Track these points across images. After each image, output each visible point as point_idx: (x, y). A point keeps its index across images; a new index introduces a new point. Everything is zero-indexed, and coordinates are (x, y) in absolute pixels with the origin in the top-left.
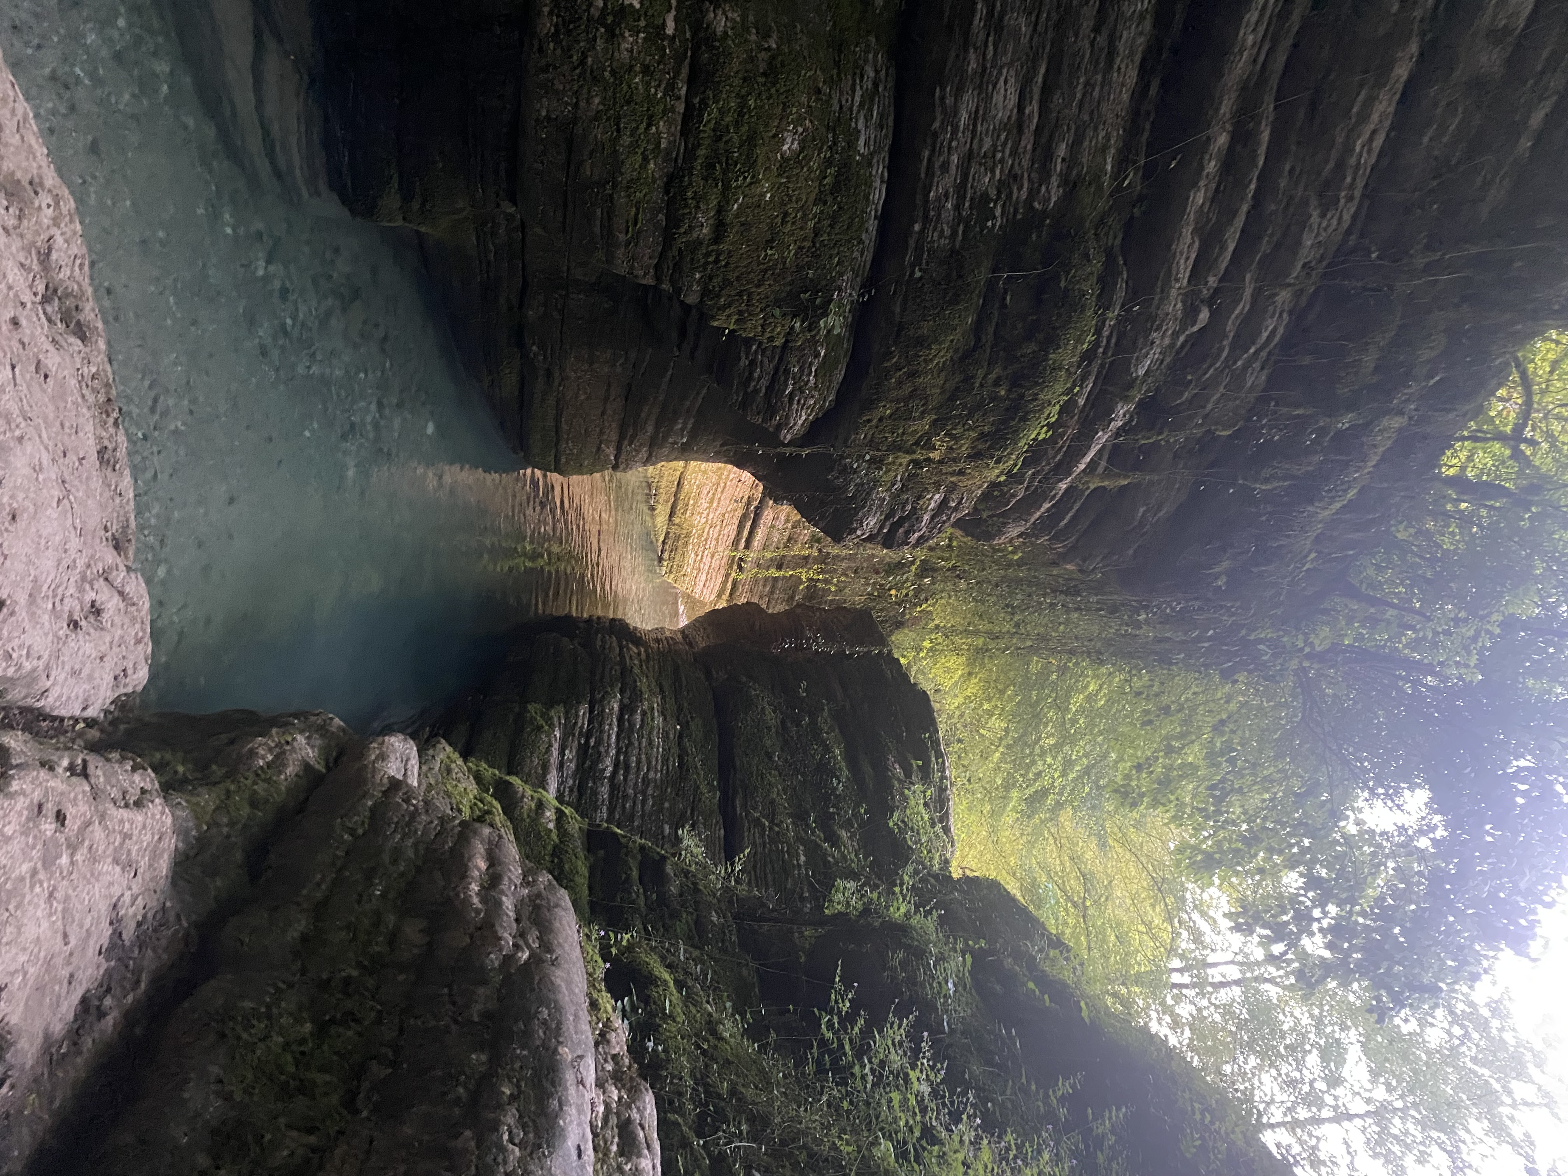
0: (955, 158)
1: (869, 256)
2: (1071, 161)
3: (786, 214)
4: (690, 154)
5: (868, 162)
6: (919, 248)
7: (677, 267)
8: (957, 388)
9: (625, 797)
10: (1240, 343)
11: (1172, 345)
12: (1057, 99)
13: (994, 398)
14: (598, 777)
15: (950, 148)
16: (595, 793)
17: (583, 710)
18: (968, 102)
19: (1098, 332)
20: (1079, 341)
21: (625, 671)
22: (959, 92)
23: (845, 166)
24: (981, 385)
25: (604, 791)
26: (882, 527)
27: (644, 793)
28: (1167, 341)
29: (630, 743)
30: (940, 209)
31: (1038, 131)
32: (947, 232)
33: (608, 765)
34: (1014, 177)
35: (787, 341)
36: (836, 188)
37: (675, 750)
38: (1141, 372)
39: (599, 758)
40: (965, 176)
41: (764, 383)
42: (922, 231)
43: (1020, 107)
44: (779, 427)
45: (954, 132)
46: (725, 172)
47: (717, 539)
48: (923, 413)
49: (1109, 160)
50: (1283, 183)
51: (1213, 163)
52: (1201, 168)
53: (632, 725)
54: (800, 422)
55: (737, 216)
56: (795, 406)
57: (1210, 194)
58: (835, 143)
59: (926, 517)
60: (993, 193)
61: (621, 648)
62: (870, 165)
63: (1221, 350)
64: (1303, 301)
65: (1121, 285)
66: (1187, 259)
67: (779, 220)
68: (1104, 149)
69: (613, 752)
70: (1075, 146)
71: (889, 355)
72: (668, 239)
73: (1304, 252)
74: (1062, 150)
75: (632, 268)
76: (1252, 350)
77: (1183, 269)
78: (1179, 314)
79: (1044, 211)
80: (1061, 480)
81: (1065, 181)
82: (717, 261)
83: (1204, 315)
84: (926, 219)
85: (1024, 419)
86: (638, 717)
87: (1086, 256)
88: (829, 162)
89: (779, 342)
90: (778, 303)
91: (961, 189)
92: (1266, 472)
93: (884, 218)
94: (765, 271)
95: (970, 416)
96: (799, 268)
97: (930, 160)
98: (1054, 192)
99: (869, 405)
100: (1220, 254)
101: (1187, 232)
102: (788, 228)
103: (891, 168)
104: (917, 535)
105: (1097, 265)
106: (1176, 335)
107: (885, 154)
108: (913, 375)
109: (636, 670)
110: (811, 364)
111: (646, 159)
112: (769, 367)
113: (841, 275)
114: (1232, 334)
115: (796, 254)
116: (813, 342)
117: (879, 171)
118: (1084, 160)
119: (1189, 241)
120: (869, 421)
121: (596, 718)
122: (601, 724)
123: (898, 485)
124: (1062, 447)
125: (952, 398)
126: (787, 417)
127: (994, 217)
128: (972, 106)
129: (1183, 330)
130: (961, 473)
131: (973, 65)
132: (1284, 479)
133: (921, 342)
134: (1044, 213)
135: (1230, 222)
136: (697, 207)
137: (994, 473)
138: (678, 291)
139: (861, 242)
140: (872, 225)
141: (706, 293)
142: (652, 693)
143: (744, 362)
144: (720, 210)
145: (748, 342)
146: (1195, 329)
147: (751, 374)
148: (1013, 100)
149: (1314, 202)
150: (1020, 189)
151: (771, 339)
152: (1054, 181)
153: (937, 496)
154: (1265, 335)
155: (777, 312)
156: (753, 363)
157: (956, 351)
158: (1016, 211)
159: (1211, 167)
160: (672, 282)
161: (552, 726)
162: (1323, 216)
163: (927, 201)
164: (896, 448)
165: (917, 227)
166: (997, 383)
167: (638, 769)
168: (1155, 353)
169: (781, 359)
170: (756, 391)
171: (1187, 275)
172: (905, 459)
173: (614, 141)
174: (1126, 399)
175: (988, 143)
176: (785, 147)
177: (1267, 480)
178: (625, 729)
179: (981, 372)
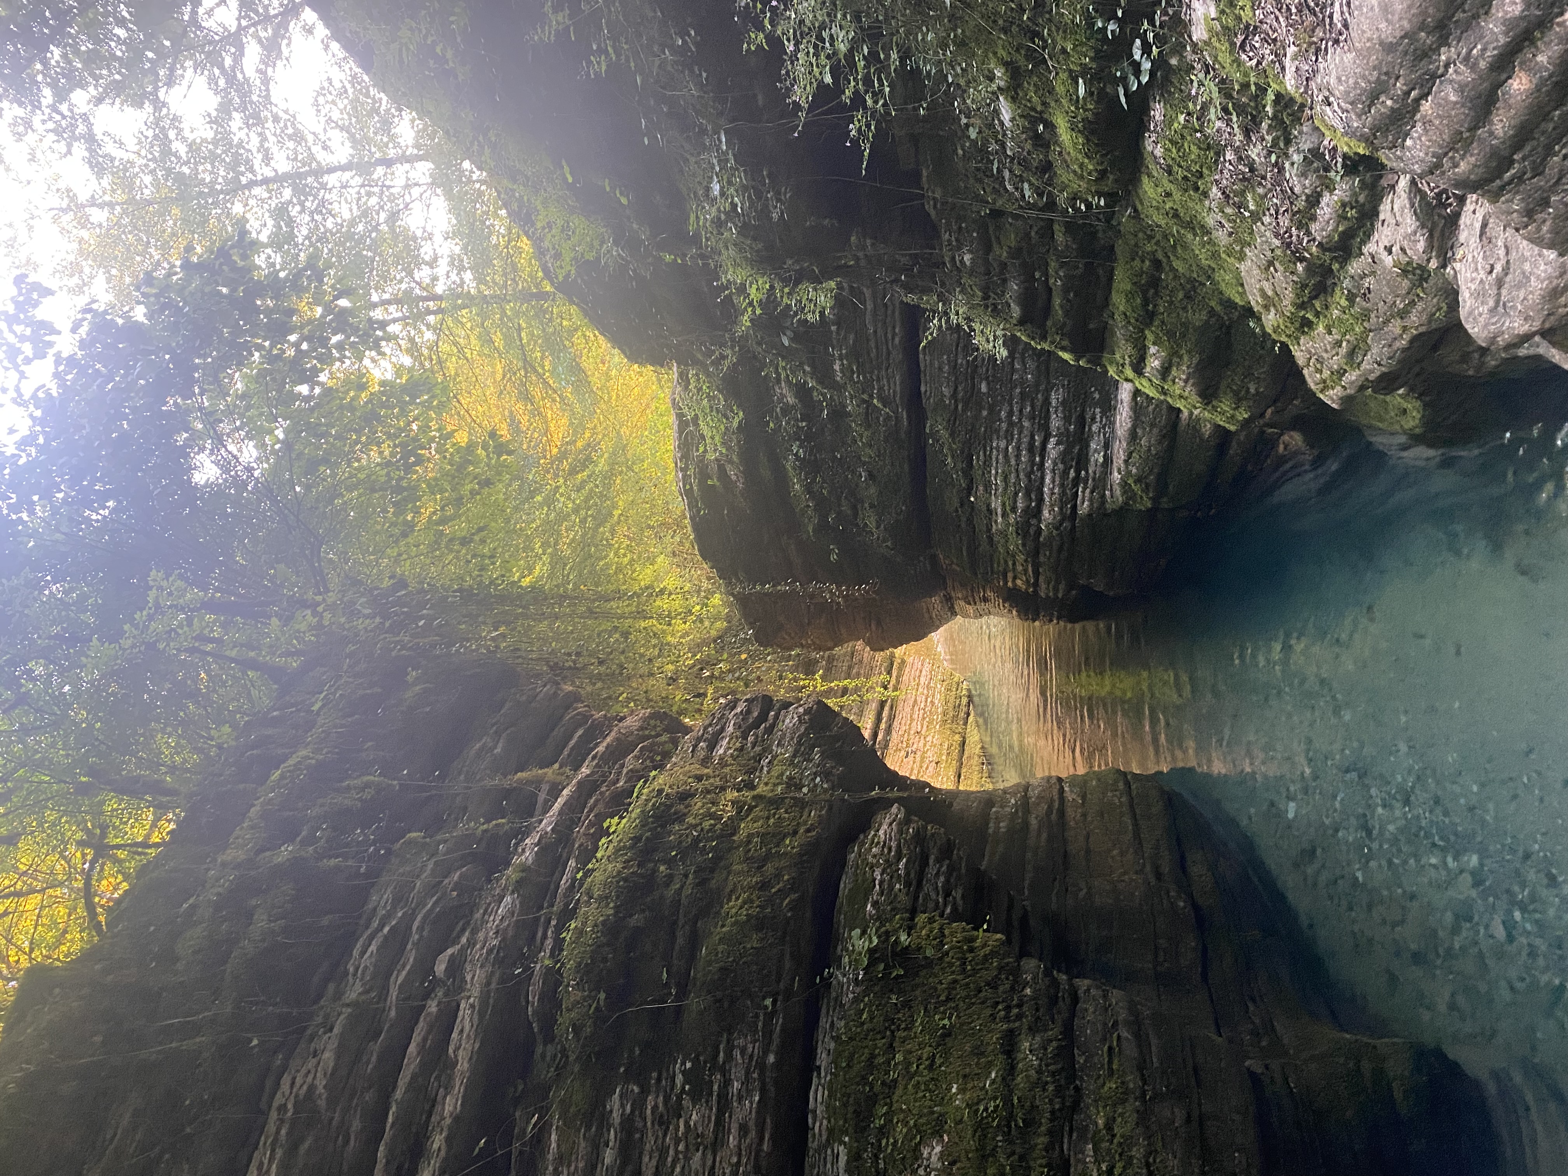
0: (732, 1141)
1: (824, 1022)
2: (598, 1146)
3: (930, 1067)
4: (1055, 1135)
5: (833, 1135)
6: (768, 1033)
7: (1054, 1000)
8: (712, 871)
9: (1032, 418)
10: (400, 938)
11: (474, 932)
13: (670, 862)
14: (1064, 437)
15: (740, 1155)
16: (1067, 419)
17: (1084, 508)
19: (559, 944)
20: (580, 932)
21: (1034, 554)
23: (861, 1127)
24: (686, 876)
25: (1055, 422)
26: (777, 717)
27: (1011, 424)
28: (481, 935)
29: (1028, 476)
30: (747, 1081)
32: (737, 1053)
33: (1053, 449)
34: (663, 1122)
35: (912, 919)
36: (872, 1100)
37: (977, 473)
38: (508, 899)
39: (1064, 457)
40: (719, 1122)
41: (932, 870)
42: (766, 1053)
44: (907, 821)
46: (1011, 1117)
47: (912, 720)
48: (749, 842)
49: (554, 1145)
50: (356, 1125)
51: (435, 1146)
52: (448, 1139)
53: (1028, 495)
54: (885, 827)
55: (990, 1064)
56: (894, 844)
57: (438, 1108)
58: (876, 1157)
59: (730, 729)
60: (686, 1102)
61: (1036, 584)
62: (831, 1131)
63: (421, 929)
64: (331, 987)
65: (534, 998)
66: (462, 1031)
67: (938, 1061)
68: (561, 1159)
69: (1048, 464)
70: (594, 1162)
71: (793, 907)
72: (1068, 1031)
73: (333, 1044)
74: (609, 1156)
75: (1105, 997)
76: (386, 930)
77: (466, 1018)
78: (468, 967)
79: (627, 1082)
80: (588, 776)
81: (604, 1119)
82: (1008, 1008)
83: (440, 968)
84: (761, 1066)
85: (636, 839)
86: (1020, 505)
87: (577, 1030)
88: (882, 1132)
89: (921, 918)
90: (929, 963)
91: (724, 1104)
92: (368, 794)
93: (808, 1067)
94: (948, 999)
95: (697, 840)
96: (907, 1004)
97: (761, 1139)
98: (616, 1105)
99: (810, 850)
100: (425, 1040)
101: (463, 1065)
102: (926, 1052)
103: (803, 1129)
104: (739, 710)
105: (564, 1019)
106: (471, 943)
107: (813, 1145)
108: (764, 886)
109: (1021, 558)
110: (882, 893)
111: (1109, 1127)
112: (927, 888)
113: (856, 1000)
114: (409, 946)
115: (913, 1022)
116: (880, 919)
117: (819, 1126)
118: (583, 1144)
119: (461, 1052)
120: (808, 831)
121: (1068, 500)
122: (1063, 493)
123: (765, 762)
124: (591, 811)
125: (717, 859)
126: (900, 832)
127: (684, 1073)
129: (463, 950)
130: (699, 778)
132: (348, 788)
133: (759, 924)
134: (628, 1077)
135: (414, 1077)
136: (1039, 1072)
137: (661, 780)
138: (1047, 973)
139: (837, 1039)
140: (823, 1059)
141: (1016, 972)
142: (1004, 533)
143: (958, 893)
144: (1011, 1070)
145: (956, 916)
146: (450, 951)
147: (947, 881)
149: (322, 1103)
150: (655, 1108)
151: (931, 920)
152: (616, 1118)
153: (721, 751)
154: (373, 948)
155: (929, 952)
156: (947, 894)
157: (718, 913)
158: (659, 1080)
159: (438, 1142)
160: (1055, 983)
161: (1124, 484)
162: (312, 1088)
163: (763, 1091)
164: (775, 802)
165: (771, 1058)
166: (670, 877)
167: (1018, 449)
168: (493, 922)
169: (916, 898)
170: (938, 860)
171: (461, 1013)
172: (761, 789)
173: (1151, 1152)
174: (524, 868)
176: (938, 1149)
177: (367, 785)
178: (1035, 490)
179: (688, 891)
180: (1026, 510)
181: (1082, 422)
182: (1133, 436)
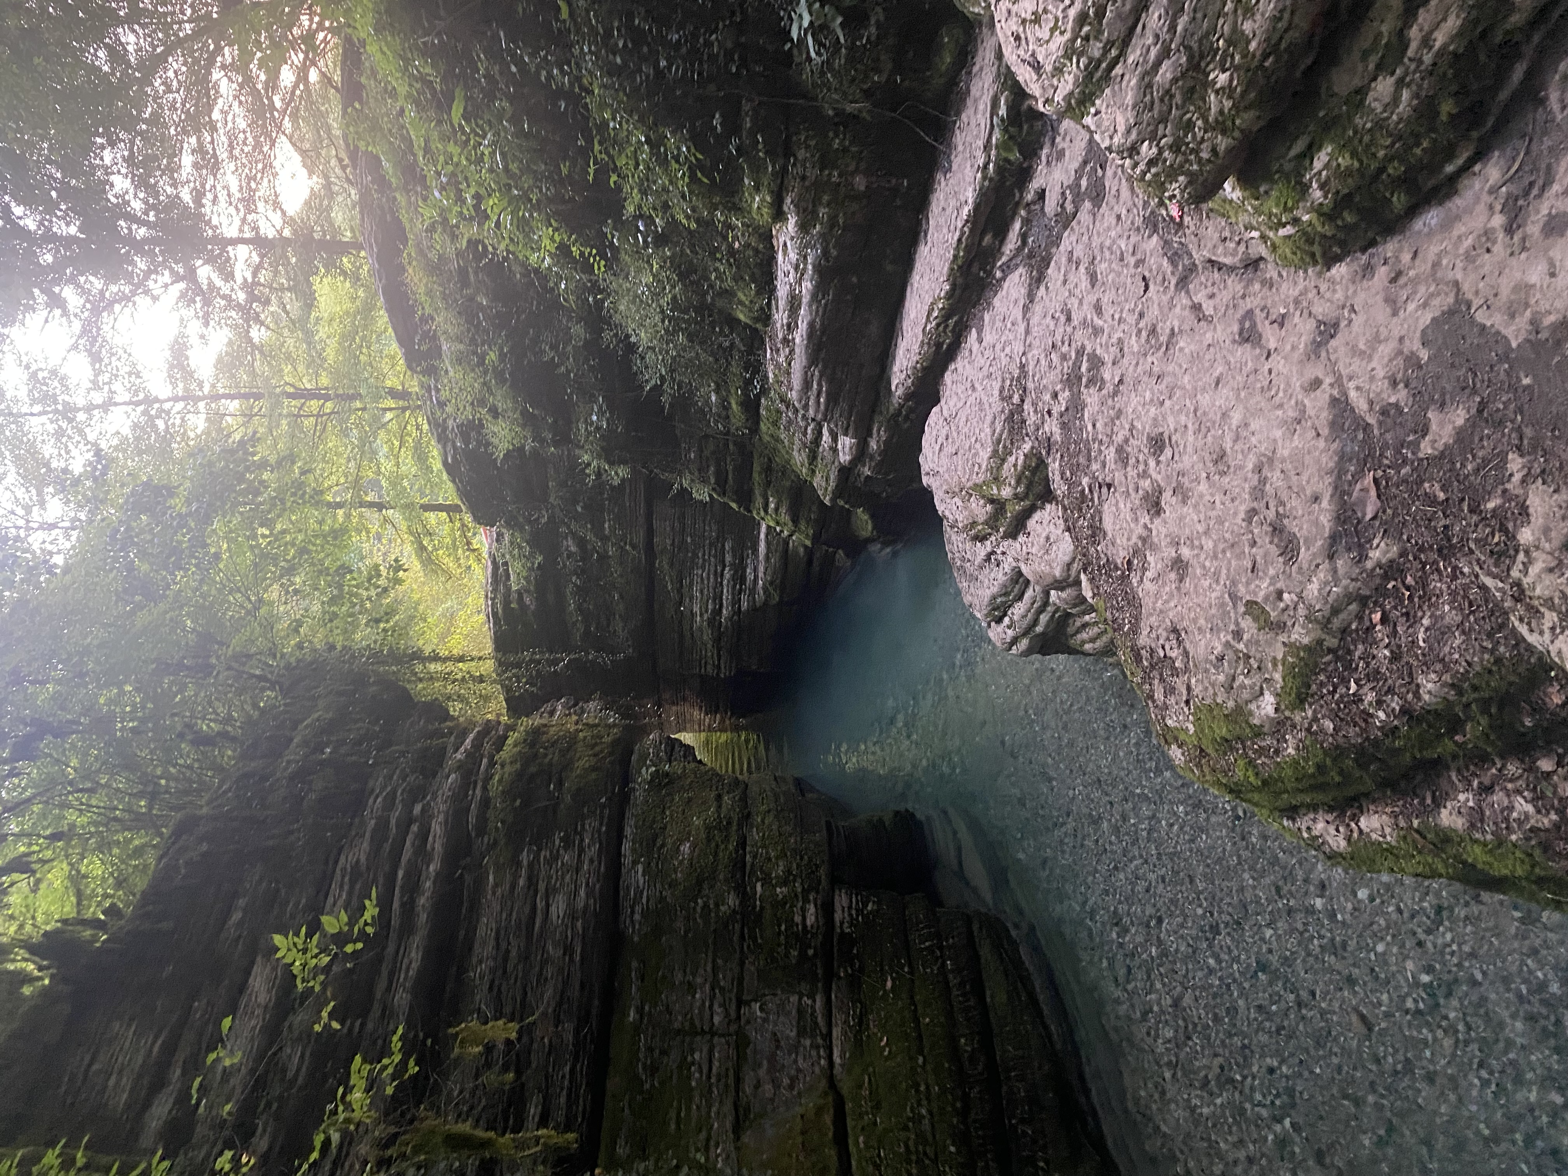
0: (586, 866)
2: (516, 877)
3: (683, 814)
5: (635, 863)
6: (602, 817)
8: (568, 751)
9: (715, 556)
11: (435, 792)
12: (527, 910)
13: (546, 748)
14: (733, 567)
15: (589, 874)
16: (734, 556)
17: (745, 606)
18: (580, 903)
21: (717, 641)
22: (586, 906)
23: (650, 851)
24: (555, 753)
25: (728, 558)
27: (704, 560)
28: (440, 792)
29: (714, 590)
30: (592, 838)
31: (536, 892)
32: (587, 827)
33: (727, 573)
34: (549, 863)
36: (655, 837)
37: (685, 590)
39: (733, 578)
40: (579, 858)
42: (601, 824)
43: (548, 905)
45: (587, 884)
46: (721, 822)
48: (585, 739)
49: (491, 880)
51: (426, 887)
52: (434, 883)
53: (714, 601)
57: (425, 871)
58: (657, 861)
60: (562, 852)
62: (634, 860)
63: (402, 795)
65: (472, 819)
67: (686, 810)
68: (496, 885)
69: (725, 582)
70: (513, 886)
71: (609, 763)
73: (367, 840)
74: (522, 882)
76: (383, 795)
77: (437, 828)
78: (434, 808)
81: (519, 864)
84: (599, 831)
85: (525, 739)
86: (710, 608)
87: (503, 822)
91: (581, 851)
95: (557, 740)
97: (600, 866)
98: (525, 858)
99: (616, 743)
100: (413, 841)
101: (437, 849)
102: (681, 808)
103: (620, 862)
106: (434, 797)
107: (624, 872)
108: (596, 755)
110: (654, 756)
112: (676, 756)
113: (645, 798)
114: (397, 802)
115: (673, 799)
117: (627, 861)
118: (507, 878)
120: (613, 736)
121: (736, 601)
122: (733, 598)
125: (570, 746)
127: (560, 837)
128: (578, 899)
129: (429, 802)
131: (579, 924)
132: (349, 730)
133: (594, 769)
134: (531, 843)
136: (732, 806)
139: (635, 819)
140: (628, 831)
142: (701, 628)
146: (422, 802)
147: (685, 754)
148: (553, 909)
149: (363, 868)
150: (545, 856)
151: (679, 764)
152: (525, 863)
154: (378, 802)
155: (679, 773)
156: (685, 758)
157: (572, 768)
158: (547, 843)
159: (428, 884)
161: (765, 589)
162: (358, 861)
163: (600, 842)
165: (604, 829)
167: (708, 575)
168: (446, 786)
170: (680, 747)
171: (433, 828)
173: (780, 827)
174: (459, 762)
175: (568, 878)
176: (688, 845)
178: (718, 598)
179: (556, 758)
180: (713, 610)
181: (742, 559)
182: (767, 558)
